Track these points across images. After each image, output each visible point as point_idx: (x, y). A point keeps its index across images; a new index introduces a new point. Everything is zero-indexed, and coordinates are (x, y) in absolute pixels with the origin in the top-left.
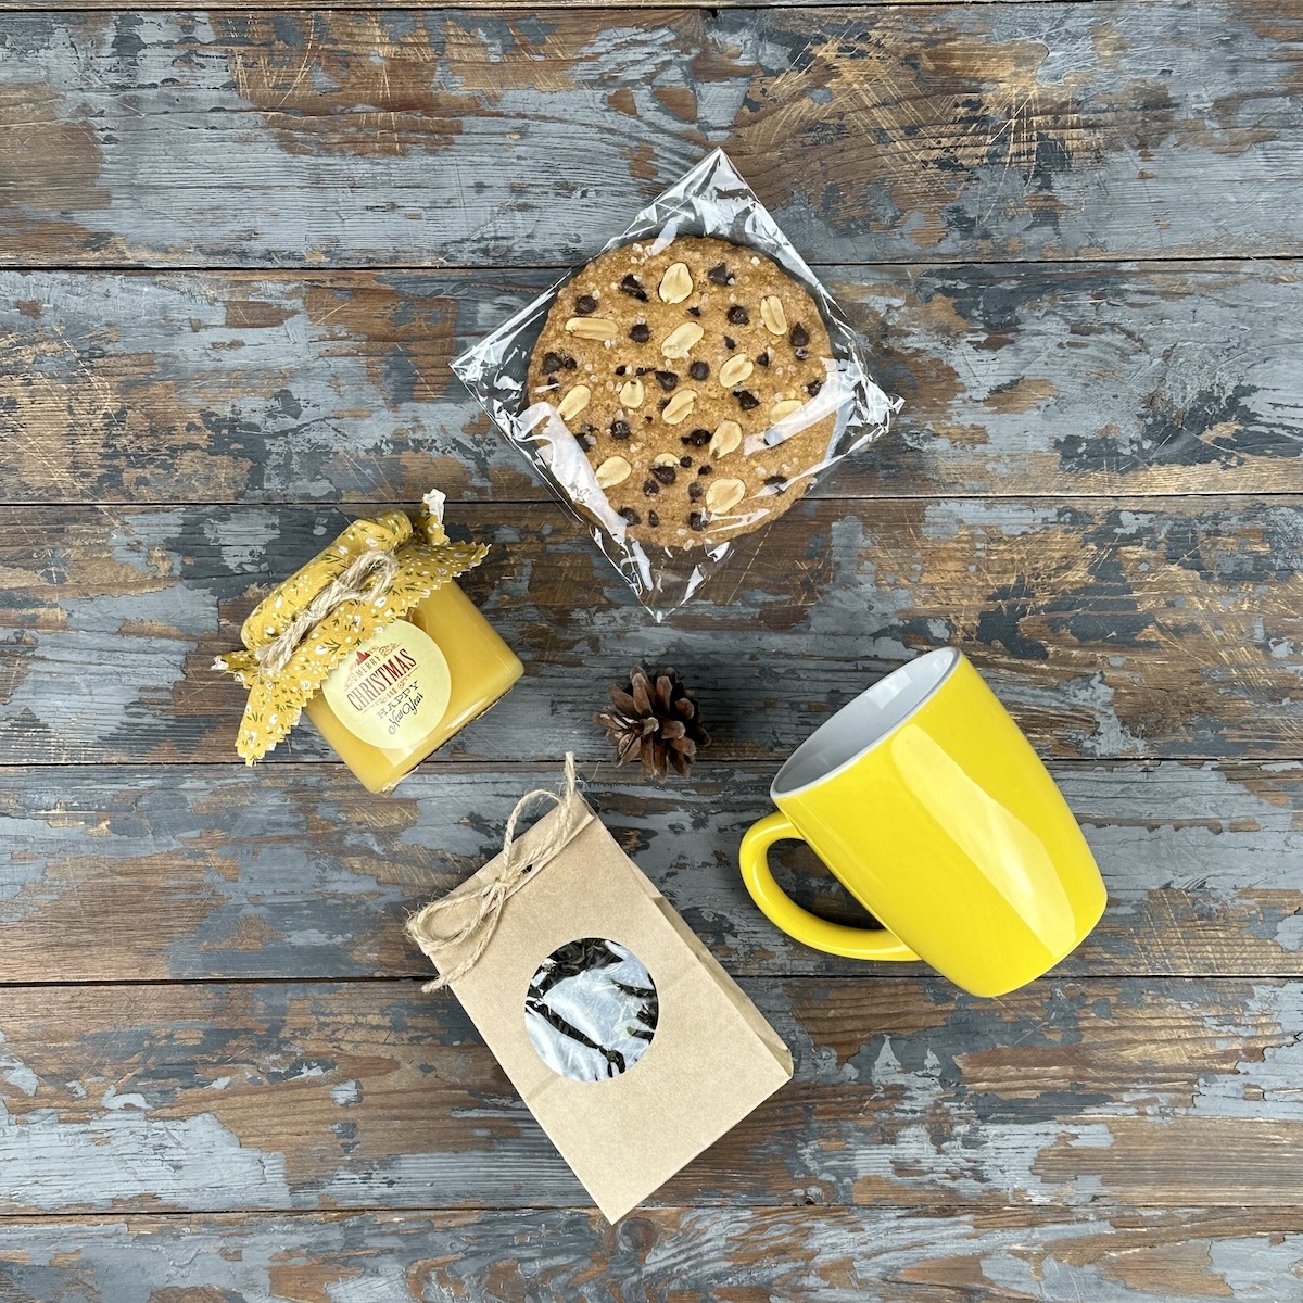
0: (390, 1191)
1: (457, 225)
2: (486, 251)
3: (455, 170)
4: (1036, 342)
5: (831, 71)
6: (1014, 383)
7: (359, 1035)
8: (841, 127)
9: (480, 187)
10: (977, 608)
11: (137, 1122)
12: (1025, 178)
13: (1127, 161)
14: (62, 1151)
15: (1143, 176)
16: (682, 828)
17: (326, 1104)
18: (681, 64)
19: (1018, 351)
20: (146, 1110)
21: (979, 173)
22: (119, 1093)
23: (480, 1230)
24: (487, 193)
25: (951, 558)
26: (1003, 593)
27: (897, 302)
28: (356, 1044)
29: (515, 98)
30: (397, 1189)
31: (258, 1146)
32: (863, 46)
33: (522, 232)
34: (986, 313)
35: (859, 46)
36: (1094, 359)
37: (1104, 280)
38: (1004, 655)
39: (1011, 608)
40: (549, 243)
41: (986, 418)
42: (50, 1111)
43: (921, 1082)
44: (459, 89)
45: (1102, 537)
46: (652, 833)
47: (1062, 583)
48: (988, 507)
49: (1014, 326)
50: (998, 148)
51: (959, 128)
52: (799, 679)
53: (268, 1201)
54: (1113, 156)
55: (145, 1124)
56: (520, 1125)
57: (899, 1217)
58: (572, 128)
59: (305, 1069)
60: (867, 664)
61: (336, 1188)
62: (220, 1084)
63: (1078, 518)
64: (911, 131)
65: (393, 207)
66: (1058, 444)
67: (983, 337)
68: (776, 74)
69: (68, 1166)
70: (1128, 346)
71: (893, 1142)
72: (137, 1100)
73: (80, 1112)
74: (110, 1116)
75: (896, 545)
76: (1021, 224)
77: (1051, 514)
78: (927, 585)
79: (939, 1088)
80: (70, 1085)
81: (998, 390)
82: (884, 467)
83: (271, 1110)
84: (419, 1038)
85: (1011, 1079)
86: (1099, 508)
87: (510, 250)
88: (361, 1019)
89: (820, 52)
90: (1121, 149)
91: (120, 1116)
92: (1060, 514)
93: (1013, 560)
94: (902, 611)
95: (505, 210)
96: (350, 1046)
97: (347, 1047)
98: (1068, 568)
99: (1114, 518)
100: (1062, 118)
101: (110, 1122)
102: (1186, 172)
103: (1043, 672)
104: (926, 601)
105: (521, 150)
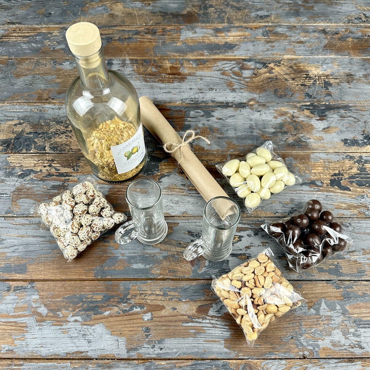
0: (161, 352)
1: (185, 96)
2: (192, 101)
3: (185, 85)
4: (332, 119)
5: (272, 69)
6: (328, 128)
7: (153, 297)
8: (277, 78)
9: (191, 89)
10: (329, 178)
11: (78, 326)
12: (322, 88)
13: (346, 85)
14: (52, 335)
15: (350, 88)
16: (251, 235)
17: (141, 320)
18: (238, 67)
19: (328, 121)
20: (81, 322)
21: (311, 87)
22: (73, 316)
23: (192, 367)
24: (193, 90)
25: (319, 167)
26: (335, 175)
27: (295, 111)
28: (152, 300)
29: (199, 73)
30: (163, 351)
31: (117, 335)
32: (280, 64)
33: (201, 97)
34: (318, 113)
35: (279, 64)
36: (347, 123)
37: (346, 108)
38: (338, 190)
39: (338, 178)
40: (208, 99)
41: (323, 135)
42: (50, 321)
43: (336, 315)
44: (186, 71)
45: (359, 162)
46: (242, 237)
47: (351, 172)
48: (327, 155)
49: (326, 116)
50: (314, 82)
51: (305, 79)
52: (281, 195)
53: (119, 355)
54: (342, 84)
55: (80, 326)
56: (205, 328)
57: (336, 363)
58: (213, 78)
59: (135, 309)
60: (300, 192)
61: (142, 351)
62: (107, 313)
63: (351, 158)
64: (293, 79)
65: (170, 92)
66: (342, 140)
67: (318, 118)
68: (260, 69)
69: (53, 341)
70: (355, 120)
71: (330, 335)
72: (79, 318)
73: (59, 322)
74: (69, 324)
75: (304, 163)
76: (323, 96)
77: (344, 156)
78: (313, 173)
79: (342, 316)
80: (57, 313)
81: (324, 129)
82: (297, 145)
83: (122, 322)
84: (172, 299)
85: (365, 313)
86: (357, 155)
87: (198, 100)
88: (153, 292)
89: (270, 65)
90: (343, 83)
91: (72, 324)
92: (346, 156)
93: (336, 167)
94: (308, 179)
95: (197, 93)
96: (150, 301)
97: (149, 302)
98: (351, 169)
99: (361, 157)
100: (328, 77)
101: (69, 325)
102: (360, 87)
103: (350, 194)
104: (314, 176)
105: (201, 82)
